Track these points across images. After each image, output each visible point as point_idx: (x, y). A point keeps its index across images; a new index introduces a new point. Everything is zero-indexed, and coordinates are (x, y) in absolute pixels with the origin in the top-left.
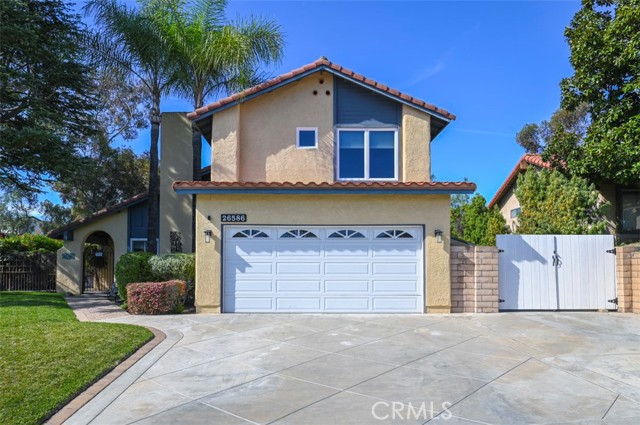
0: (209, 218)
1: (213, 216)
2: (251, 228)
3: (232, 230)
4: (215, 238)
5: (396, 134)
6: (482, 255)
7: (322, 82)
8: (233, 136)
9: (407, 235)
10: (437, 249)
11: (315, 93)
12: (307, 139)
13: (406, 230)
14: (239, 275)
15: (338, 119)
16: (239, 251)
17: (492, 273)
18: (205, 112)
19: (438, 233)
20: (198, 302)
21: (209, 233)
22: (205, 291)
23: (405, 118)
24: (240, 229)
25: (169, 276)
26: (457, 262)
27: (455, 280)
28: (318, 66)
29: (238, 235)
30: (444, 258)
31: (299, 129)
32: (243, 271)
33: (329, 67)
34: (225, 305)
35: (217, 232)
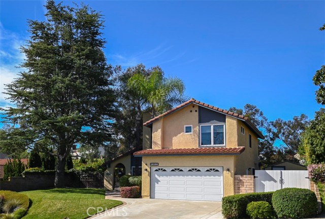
0: (146, 164)
1: (147, 164)
2: (160, 168)
3: (154, 168)
4: (148, 171)
5: (224, 126)
6: (246, 179)
7: (193, 107)
8: (160, 131)
9: (217, 171)
10: (228, 176)
11: (191, 111)
12: (188, 130)
13: (216, 168)
14: (156, 185)
15: (200, 121)
16: (156, 176)
17: (251, 186)
18: (149, 123)
19: (228, 170)
20: (142, 195)
21: (146, 170)
22: (145, 191)
23: (226, 119)
24: (157, 168)
25: (134, 185)
26: (237, 181)
27: (236, 189)
28: (190, 102)
29: (156, 170)
30: (231, 180)
31: (185, 126)
32: (158, 183)
33: (194, 102)
34: (152, 196)
35: (149, 170)
